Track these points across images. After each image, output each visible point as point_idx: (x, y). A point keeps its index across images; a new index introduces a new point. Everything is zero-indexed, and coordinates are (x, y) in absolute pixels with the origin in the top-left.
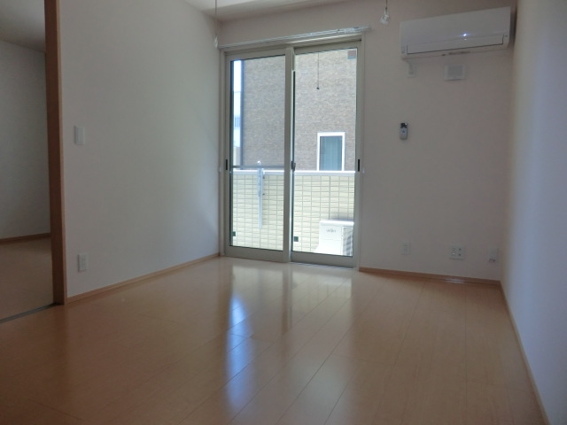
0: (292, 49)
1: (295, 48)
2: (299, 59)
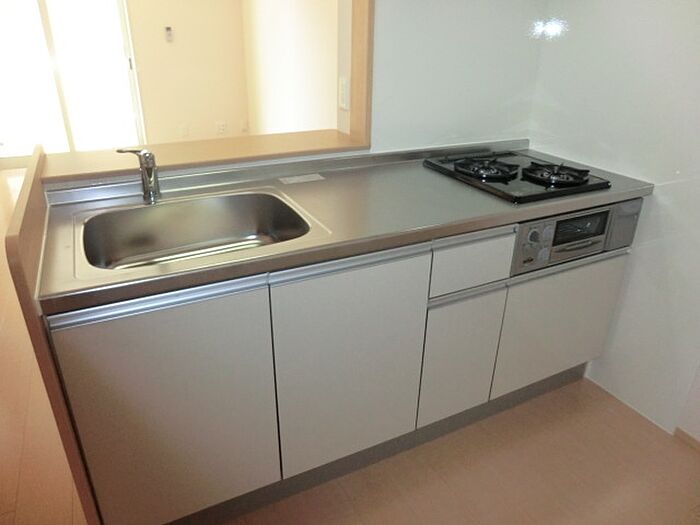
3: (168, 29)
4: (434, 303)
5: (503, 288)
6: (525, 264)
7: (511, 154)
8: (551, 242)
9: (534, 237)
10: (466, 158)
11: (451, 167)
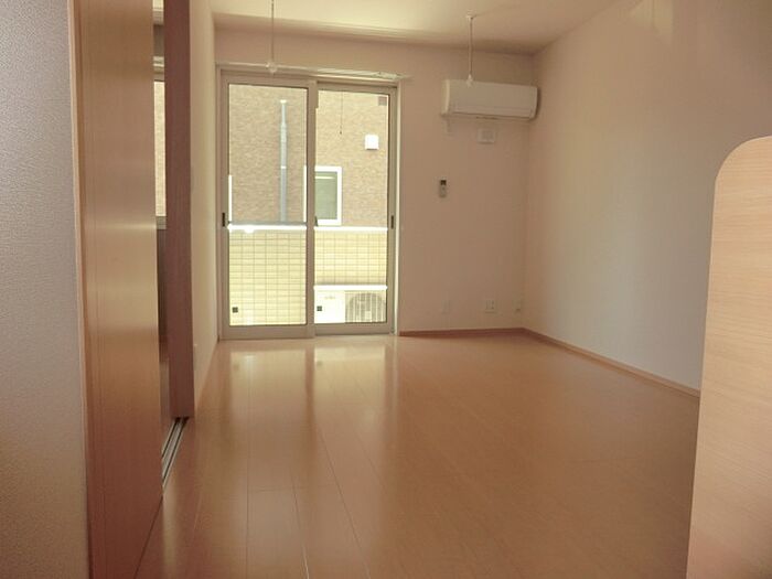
1: (318, 82)
3: (443, 182)
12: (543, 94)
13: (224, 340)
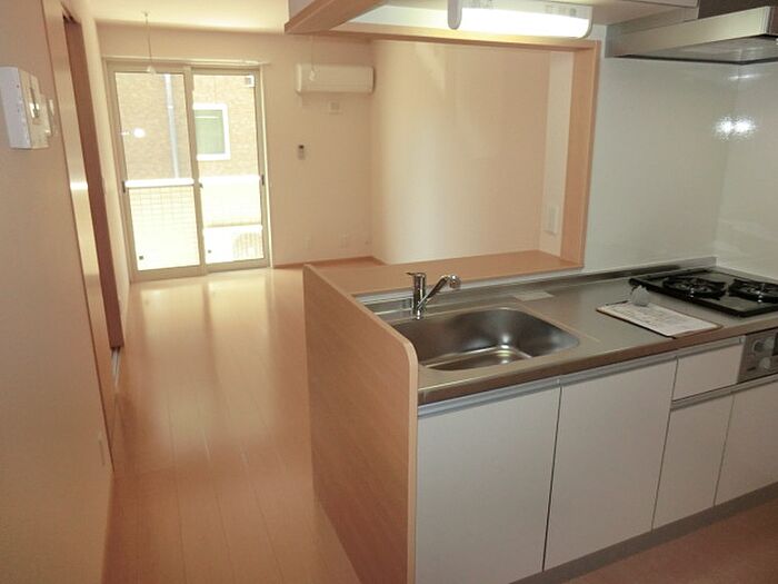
0: (189, 69)
1: (193, 68)
2: (196, 77)
3: (302, 147)
4: (677, 405)
5: (728, 395)
6: (750, 373)
7: (705, 271)
8: (771, 353)
9: (759, 347)
10: (670, 276)
11: (659, 284)
12: (378, 73)
13: (135, 282)
